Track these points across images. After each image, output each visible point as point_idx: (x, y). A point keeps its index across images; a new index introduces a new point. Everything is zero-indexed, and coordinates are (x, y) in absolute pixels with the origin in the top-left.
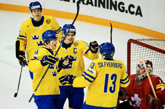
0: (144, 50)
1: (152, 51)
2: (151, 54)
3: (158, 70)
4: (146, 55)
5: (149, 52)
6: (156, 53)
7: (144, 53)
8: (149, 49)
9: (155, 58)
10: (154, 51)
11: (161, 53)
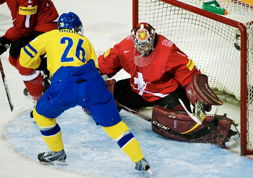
0: (161, 6)
1: (173, 8)
2: (172, 12)
3: (183, 40)
4: (164, 14)
5: (169, 9)
6: (180, 12)
7: (161, 10)
8: (170, 5)
9: (179, 20)
10: (177, 8)
11: (188, 12)
